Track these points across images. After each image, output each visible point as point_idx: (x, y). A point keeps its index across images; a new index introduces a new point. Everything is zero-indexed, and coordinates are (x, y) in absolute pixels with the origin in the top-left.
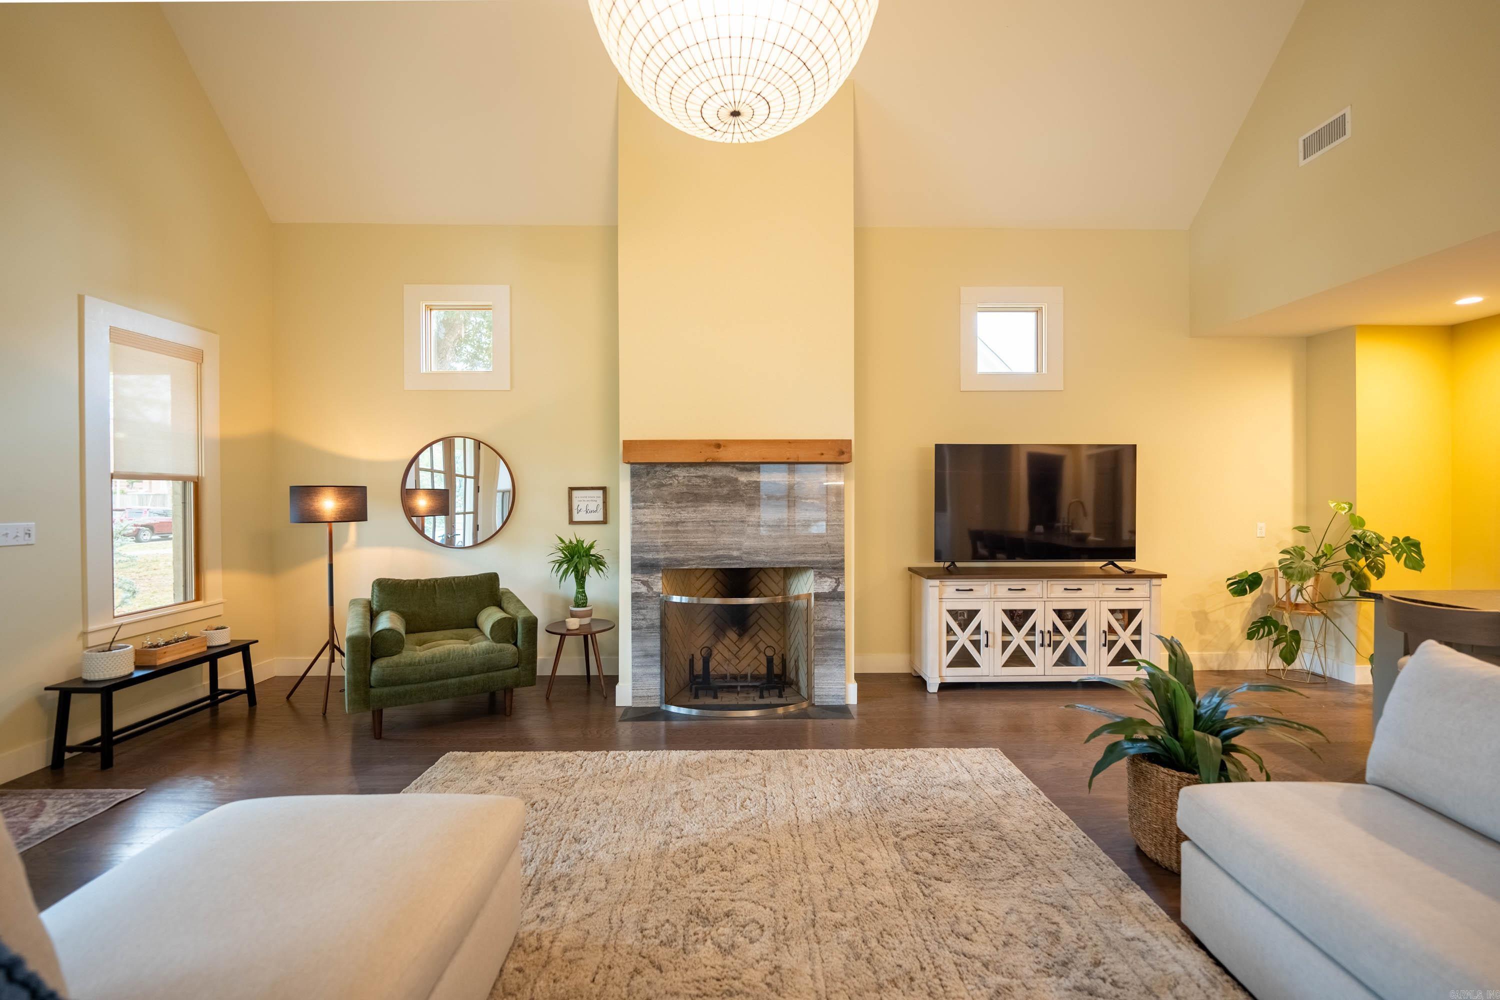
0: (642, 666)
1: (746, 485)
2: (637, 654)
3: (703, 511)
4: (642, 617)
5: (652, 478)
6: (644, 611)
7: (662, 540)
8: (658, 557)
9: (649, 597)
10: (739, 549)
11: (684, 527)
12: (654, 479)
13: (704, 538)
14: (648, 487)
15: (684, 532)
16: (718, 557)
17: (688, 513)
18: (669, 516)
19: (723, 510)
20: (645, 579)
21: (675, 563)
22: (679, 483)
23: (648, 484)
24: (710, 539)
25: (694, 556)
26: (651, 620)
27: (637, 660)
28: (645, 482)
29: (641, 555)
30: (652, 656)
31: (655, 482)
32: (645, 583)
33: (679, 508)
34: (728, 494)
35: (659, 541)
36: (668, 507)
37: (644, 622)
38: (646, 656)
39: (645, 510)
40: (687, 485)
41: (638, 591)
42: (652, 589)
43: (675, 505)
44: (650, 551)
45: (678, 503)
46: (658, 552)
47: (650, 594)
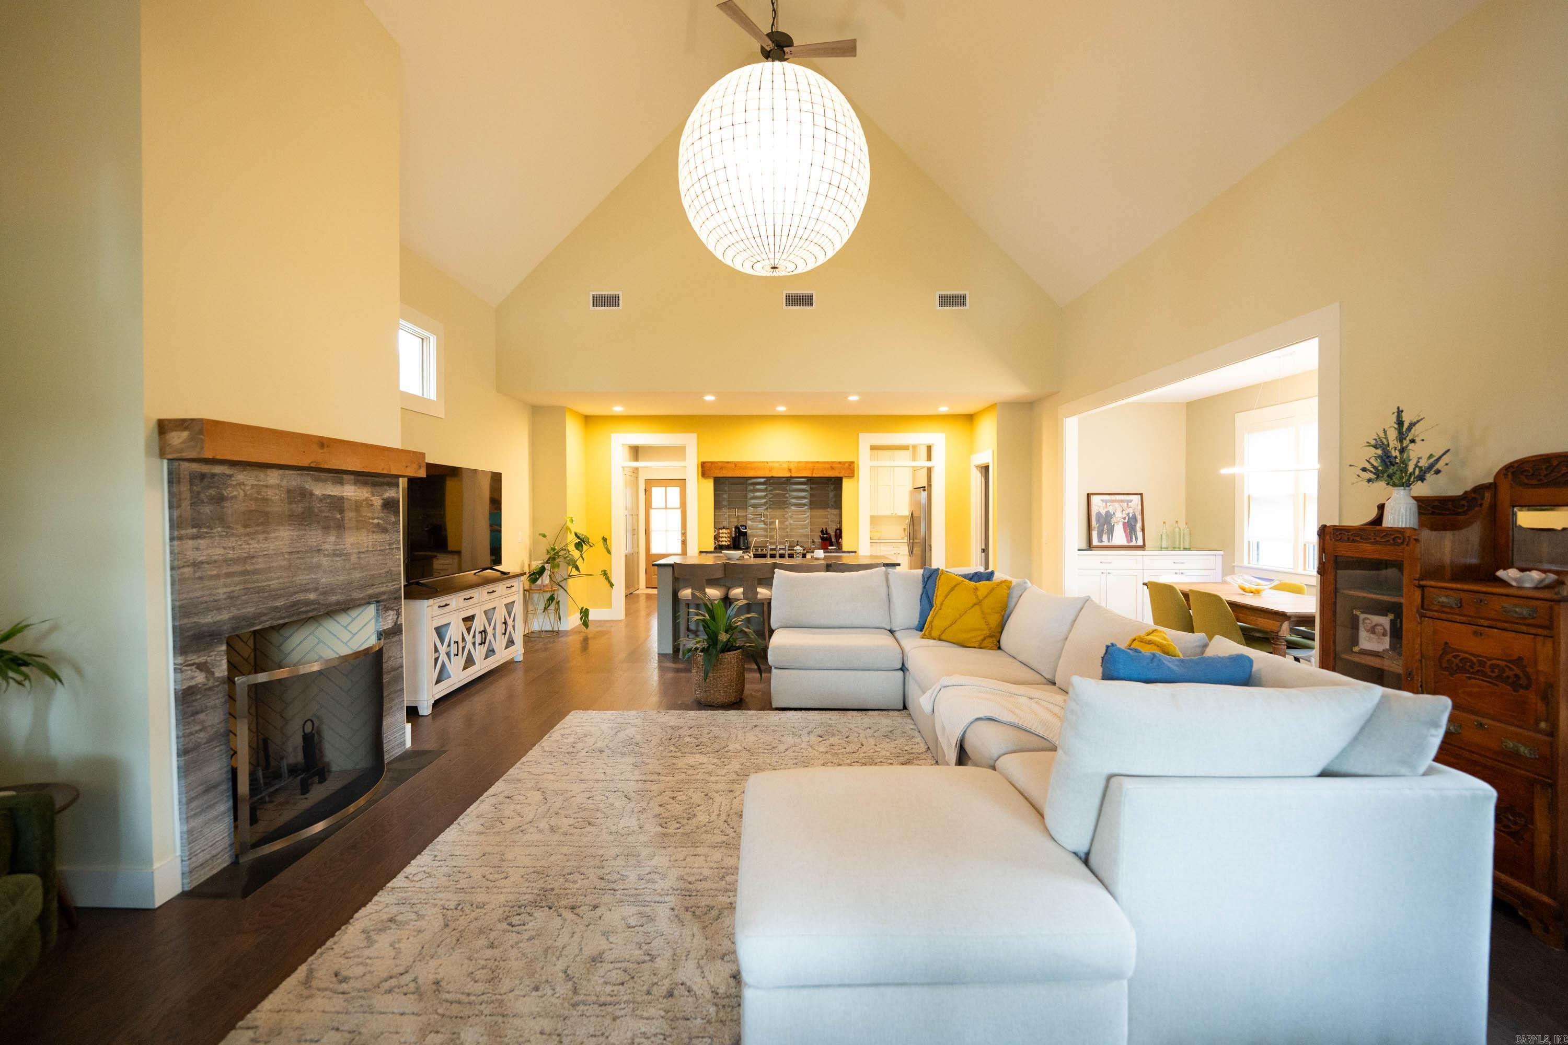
0: (200, 813)
1: (321, 500)
2: (193, 794)
3: (276, 538)
4: (198, 728)
5: (210, 487)
6: (202, 716)
7: (225, 590)
8: (219, 618)
9: (210, 689)
10: (316, 589)
11: (252, 564)
12: (212, 487)
13: (278, 578)
14: (203, 502)
15: (255, 572)
16: (294, 604)
17: (258, 542)
18: (233, 548)
19: (298, 536)
20: (202, 659)
21: (244, 623)
22: (245, 495)
23: (202, 496)
24: (286, 580)
25: (266, 608)
26: (212, 726)
27: (193, 805)
28: (199, 493)
29: (195, 620)
30: (215, 787)
31: (212, 492)
32: (201, 667)
33: (247, 534)
34: (303, 513)
35: (221, 591)
36: (233, 535)
37: (202, 735)
38: (207, 791)
39: (200, 541)
40: (256, 499)
41: (193, 683)
42: (213, 673)
43: (241, 530)
44: (208, 610)
45: (245, 526)
46: (219, 609)
47: (210, 684)
